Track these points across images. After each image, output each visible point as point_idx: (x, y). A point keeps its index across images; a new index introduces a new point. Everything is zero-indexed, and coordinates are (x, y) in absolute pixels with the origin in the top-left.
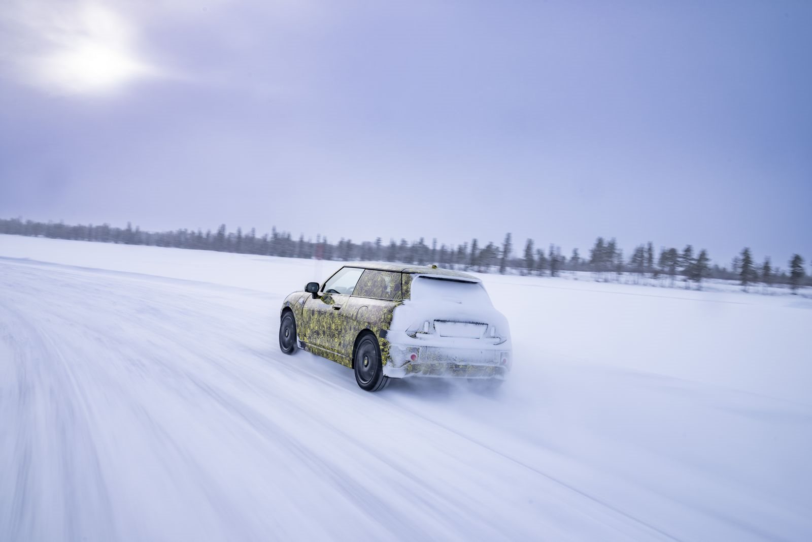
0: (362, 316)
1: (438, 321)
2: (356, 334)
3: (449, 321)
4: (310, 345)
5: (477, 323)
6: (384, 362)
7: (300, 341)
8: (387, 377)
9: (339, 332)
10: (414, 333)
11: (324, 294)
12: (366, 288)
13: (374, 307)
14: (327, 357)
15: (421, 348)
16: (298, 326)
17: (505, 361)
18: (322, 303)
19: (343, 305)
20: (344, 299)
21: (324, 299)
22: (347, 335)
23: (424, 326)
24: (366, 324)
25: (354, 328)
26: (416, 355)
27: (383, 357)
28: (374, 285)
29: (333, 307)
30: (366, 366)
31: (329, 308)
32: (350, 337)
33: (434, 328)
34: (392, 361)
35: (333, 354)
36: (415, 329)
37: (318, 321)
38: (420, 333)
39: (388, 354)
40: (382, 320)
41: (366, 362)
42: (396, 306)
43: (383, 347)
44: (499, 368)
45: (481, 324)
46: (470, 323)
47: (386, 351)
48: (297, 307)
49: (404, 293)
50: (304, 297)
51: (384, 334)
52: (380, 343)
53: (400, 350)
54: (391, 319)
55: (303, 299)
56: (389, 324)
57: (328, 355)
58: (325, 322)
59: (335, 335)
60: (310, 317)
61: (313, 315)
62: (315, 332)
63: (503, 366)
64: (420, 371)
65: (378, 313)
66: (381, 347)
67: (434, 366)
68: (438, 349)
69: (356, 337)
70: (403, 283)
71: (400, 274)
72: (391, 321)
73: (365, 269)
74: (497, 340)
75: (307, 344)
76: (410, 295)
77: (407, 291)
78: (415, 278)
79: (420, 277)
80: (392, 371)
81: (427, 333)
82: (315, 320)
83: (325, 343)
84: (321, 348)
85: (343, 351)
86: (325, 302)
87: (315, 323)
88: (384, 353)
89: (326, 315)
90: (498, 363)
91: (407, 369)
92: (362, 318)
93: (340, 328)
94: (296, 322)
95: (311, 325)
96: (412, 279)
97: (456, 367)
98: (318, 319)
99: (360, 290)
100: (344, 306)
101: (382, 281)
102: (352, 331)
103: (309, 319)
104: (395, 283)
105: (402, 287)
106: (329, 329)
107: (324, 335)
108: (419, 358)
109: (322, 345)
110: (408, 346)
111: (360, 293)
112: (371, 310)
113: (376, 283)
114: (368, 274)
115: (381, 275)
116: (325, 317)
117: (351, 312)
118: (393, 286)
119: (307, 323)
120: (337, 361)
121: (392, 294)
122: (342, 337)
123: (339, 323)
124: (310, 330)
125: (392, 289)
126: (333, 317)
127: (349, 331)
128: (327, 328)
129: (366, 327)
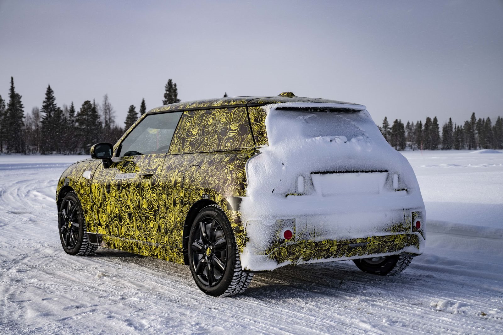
0: (193, 181)
1: (316, 173)
2: (186, 209)
3: (333, 172)
4: (108, 237)
5: (372, 171)
6: (240, 248)
8: (249, 271)
9: (155, 211)
11: (122, 158)
12: (190, 139)
13: (211, 163)
15: (297, 219)
16: (87, 211)
17: (418, 223)
18: (121, 172)
19: (156, 169)
20: (156, 160)
21: (123, 166)
22: (170, 215)
23: (296, 183)
24: (201, 192)
25: (182, 202)
26: (291, 230)
27: (238, 241)
28: (203, 133)
29: (140, 176)
31: (134, 177)
32: (175, 216)
33: (312, 184)
35: (149, 246)
36: (284, 190)
37: (119, 199)
38: (293, 195)
39: (247, 234)
40: (229, 182)
42: (248, 158)
43: (236, 225)
44: (411, 235)
45: (379, 171)
46: (363, 171)
48: (81, 184)
49: (257, 137)
50: (91, 169)
51: (235, 203)
52: (232, 220)
54: (244, 179)
55: (90, 171)
56: (243, 186)
58: (131, 198)
59: (148, 216)
60: (105, 196)
61: (108, 192)
62: (115, 217)
63: (417, 233)
64: (300, 255)
65: (220, 173)
66: (234, 225)
67: (319, 245)
69: (186, 215)
70: (252, 121)
71: (245, 108)
72: (245, 181)
73: (184, 110)
75: (104, 236)
76: (266, 137)
77: (262, 133)
78: (270, 112)
79: (278, 109)
80: (257, 261)
81: (302, 194)
82: (112, 199)
83: (134, 230)
84: (127, 240)
85: (166, 240)
86: (126, 170)
87: (113, 203)
88: (240, 234)
89: (131, 189)
90: (409, 228)
91: (279, 255)
92: (193, 184)
93: (155, 205)
94: (83, 207)
95: (108, 207)
96: (265, 114)
97: (352, 243)
98: (117, 196)
99: (181, 143)
100: (159, 170)
101: (215, 124)
102: (178, 207)
103: (103, 198)
104: (238, 123)
105: (251, 128)
106: (137, 209)
107: (130, 220)
108: (296, 234)
109: (128, 235)
110: (277, 219)
111: (181, 147)
112: (207, 170)
113: (206, 129)
114: (191, 117)
115: (213, 115)
116: (129, 192)
117: (172, 178)
118: (237, 128)
119: (101, 206)
120: (157, 256)
121: (236, 141)
122: (161, 218)
123: (155, 198)
124: (107, 215)
125: (234, 134)
126: (142, 190)
127: (172, 207)
128: (134, 208)
129: (202, 197)
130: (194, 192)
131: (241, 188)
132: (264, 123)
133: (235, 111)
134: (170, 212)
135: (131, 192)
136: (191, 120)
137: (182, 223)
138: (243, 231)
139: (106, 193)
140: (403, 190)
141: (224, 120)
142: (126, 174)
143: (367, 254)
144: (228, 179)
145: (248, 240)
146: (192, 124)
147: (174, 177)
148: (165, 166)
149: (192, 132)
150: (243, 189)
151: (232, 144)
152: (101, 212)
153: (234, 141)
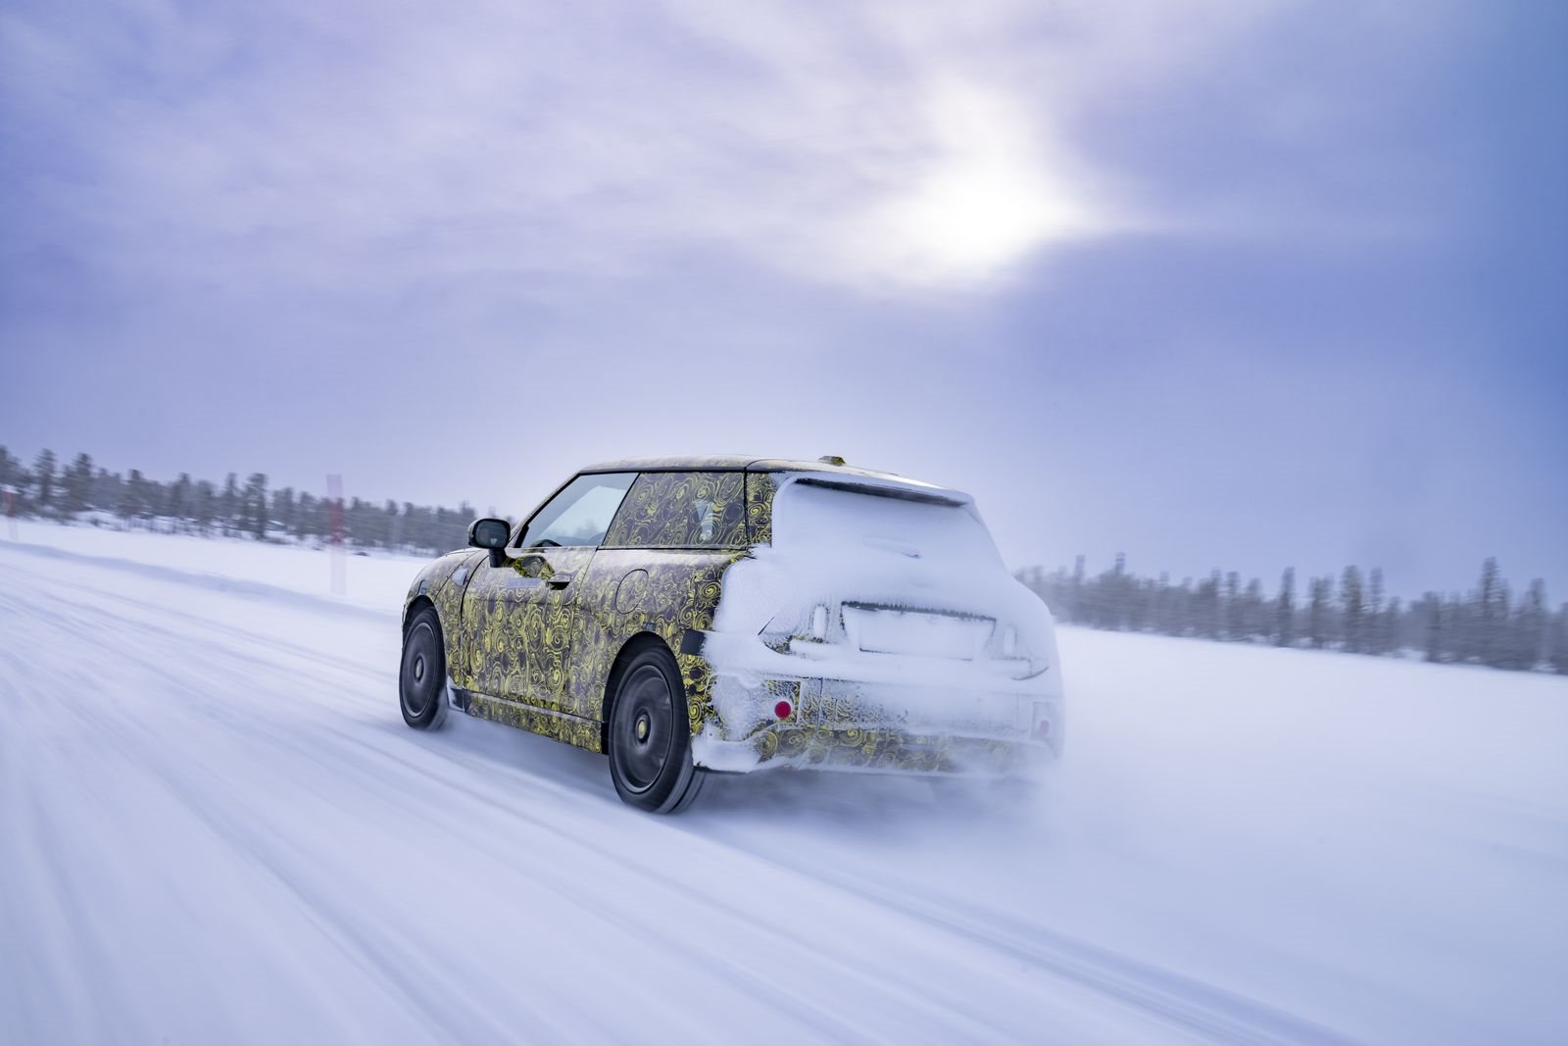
0: (632, 598)
1: (853, 604)
2: (614, 651)
3: (885, 607)
4: (482, 696)
5: (963, 616)
6: (695, 725)
7: (453, 690)
8: (706, 770)
9: (564, 651)
10: (783, 640)
11: (523, 552)
12: (641, 524)
13: (666, 568)
14: (531, 726)
15: (804, 684)
16: (450, 646)
17: (1045, 727)
18: (517, 575)
19: (577, 572)
20: (579, 557)
21: (522, 566)
22: (588, 658)
23: (812, 619)
24: (643, 618)
25: (610, 634)
26: (790, 702)
27: (692, 712)
28: (665, 513)
29: (548, 583)
30: (644, 741)
31: (538, 587)
32: (595, 660)
33: (843, 624)
34: (719, 723)
35: (547, 715)
36: (785, 628)
37: (507, 626)
38: (802, 639)
39: (709, 699)
40: (690, 603)
41: (642, 728)
42: (729, 563)
43: (691, 682)
44: (1027, 746)
45: (976, 617)
46: (944, 613)
47: (702, 693)
48: (446, 593)
49: (754, 528)
50: (468, 566)
51: (695, 642)
52: (685, 671)
53: (743, 689)
54: (717, 600)
55: (465, 570)
56: (712, 612)
57: (532, 720)
58: (526, 624)
59: (552, 660)
60: (484, 618)
61: (491, 611)
62: (497, 659)
63: (1041, 743)
64: (802, 750)
65: (679, 586)
66: (688, 682)
67: (843, 737)
68: (852, 687)
69: (613, 659)
70: (751, 498)
71: (742, 475)
72: (716, 603)
73: (640, 472)
74: (1023, 667)
75: (475, 695)
76: (770, 530)
77: (763, 521)
78: (785, 485)
79: (799, 482)
80: (721, 752)
81: (820, 641)
82: (495, 624)
83: (525, 686)
84: (512, 704)
85: (576, 705)
86: (525, 575)
87: (497, 632)
88: (697, 698)
89: (529, 608)
90: (1026, 731)
91: (765, 745)
92: (631, 603)
93: (566, 639)
94: (445, 637)
95: (487, 640)
96: (776, 488)
97: (906, 742)
98: (504, 619)
99: (626, 530)
100: (580, 575)
101: (687, 500)
102: (602, 644)
103: (480, 623)
104: (726, 499)
105: (746, 509)
106: (535, 645)
107: (521, 666)
108: (799, 712)
109: (515, 694)
110: (766, 677)
111: (624, 537)
112: (658, 579)
113: (671, 507)
114: (649, 483)
115: (687, 482)
116: (526, 612)
117: (598, 592)
118: (722, 509)
119: (475, 637)
120: (558, 735)
121: (718, 533)
122: (572, 663)
123: (566, 627)
124: (483, 656)
125: (716, 519)
126: (547, 610)
127: (593, 643)
128: (531, 643)
129: (642, 627)
131: (707, 616)
134: (587, 653)
136: (649, 488)
139: (487, 613)
140: (1023, 659)
141: (704, 492)
143: (936, 769)
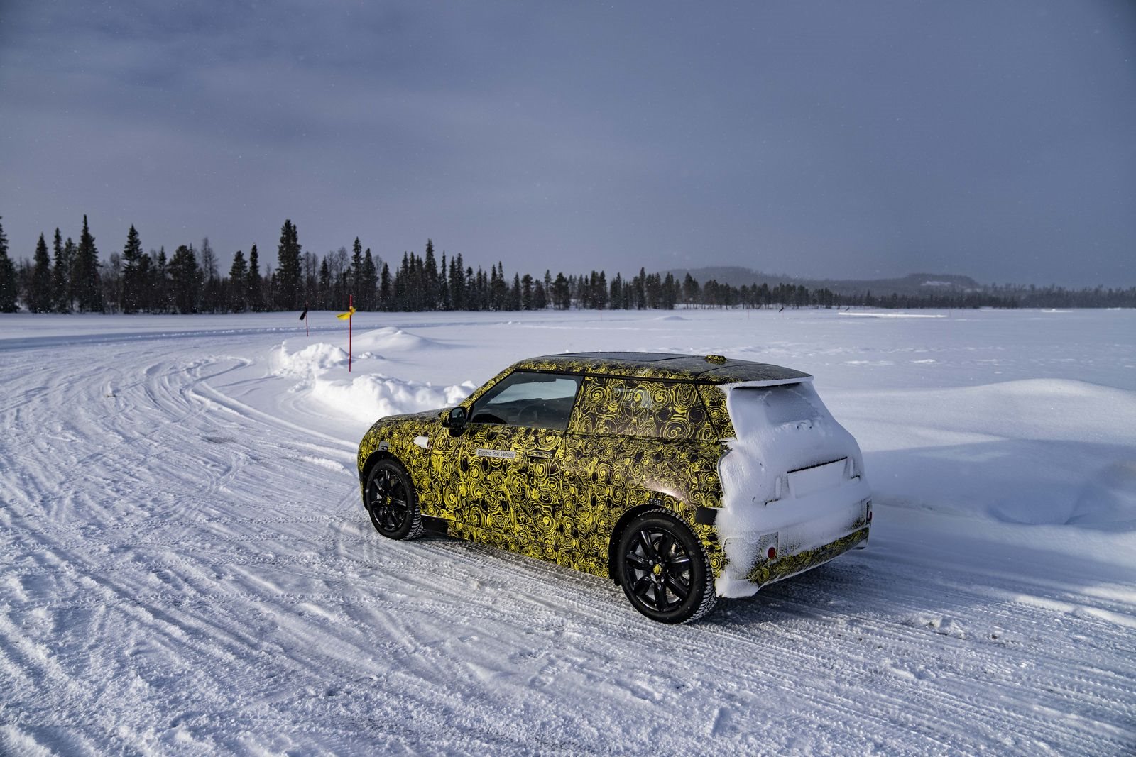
130: (633, 493)
132: (726, 408)
133: (678, 388)
135: (509, 475)
137: (609, 529)
138: (720, 551)
142: (496, 451)
144: (693, 484)
145: (727, 562)
146: (604, 396)
147: (592, 468)
148: (568, 449)
149: (606, 408)
150: (718, 498)
151: (681, 433)
152: (447, 493)
153: (683, 429)
